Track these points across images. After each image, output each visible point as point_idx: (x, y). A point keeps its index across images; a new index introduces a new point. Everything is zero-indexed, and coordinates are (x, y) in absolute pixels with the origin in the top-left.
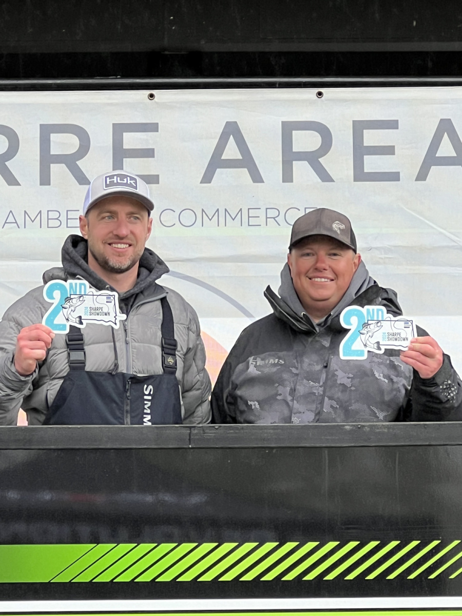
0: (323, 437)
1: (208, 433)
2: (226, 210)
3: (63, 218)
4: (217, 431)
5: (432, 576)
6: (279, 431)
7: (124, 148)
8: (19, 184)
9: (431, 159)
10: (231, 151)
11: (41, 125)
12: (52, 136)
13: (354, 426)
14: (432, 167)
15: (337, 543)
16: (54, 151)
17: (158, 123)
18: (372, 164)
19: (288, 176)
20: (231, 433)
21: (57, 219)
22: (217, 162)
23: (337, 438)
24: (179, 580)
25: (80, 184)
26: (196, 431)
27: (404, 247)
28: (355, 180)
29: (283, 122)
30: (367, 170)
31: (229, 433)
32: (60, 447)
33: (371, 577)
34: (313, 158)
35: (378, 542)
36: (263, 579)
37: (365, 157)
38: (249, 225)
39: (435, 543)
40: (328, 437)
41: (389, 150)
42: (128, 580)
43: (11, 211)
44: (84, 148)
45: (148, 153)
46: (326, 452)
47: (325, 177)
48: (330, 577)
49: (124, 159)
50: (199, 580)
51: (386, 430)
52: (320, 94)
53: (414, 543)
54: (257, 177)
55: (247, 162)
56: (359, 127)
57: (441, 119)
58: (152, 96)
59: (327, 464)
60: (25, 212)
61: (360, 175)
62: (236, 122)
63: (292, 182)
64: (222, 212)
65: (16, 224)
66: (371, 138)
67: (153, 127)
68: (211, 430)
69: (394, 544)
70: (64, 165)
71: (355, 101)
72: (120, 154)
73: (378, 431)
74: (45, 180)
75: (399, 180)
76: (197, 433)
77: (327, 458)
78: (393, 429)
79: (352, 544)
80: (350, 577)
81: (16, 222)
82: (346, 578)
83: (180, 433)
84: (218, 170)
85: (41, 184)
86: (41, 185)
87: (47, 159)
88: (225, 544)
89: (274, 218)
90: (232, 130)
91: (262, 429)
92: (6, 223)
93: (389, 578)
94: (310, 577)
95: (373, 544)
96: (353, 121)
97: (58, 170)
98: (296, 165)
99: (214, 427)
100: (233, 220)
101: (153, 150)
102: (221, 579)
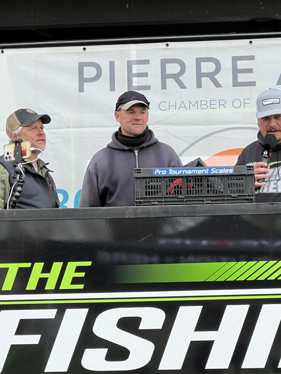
3: (209, 104)
7: (238, 68)
8: (186, 88)
11: (196, 58)
16: (203, 71)
17: (254, 56)
21: (206, 105)
25: (217, 87)
42: (243, 280)
43: (183, 101)
44: (218, 70)
45: (250, 71)
49: (238, 74)
58: (251, 42)
60: (190, 102)
65: (185, 108)
67: (252, 58)
70: (208, 78)
72: (236, 71)
74: (199, 85)
85: (197, 87)
87: (200, 75)
92: (180, 107)
97: (205, 81)
101: (252, 69)
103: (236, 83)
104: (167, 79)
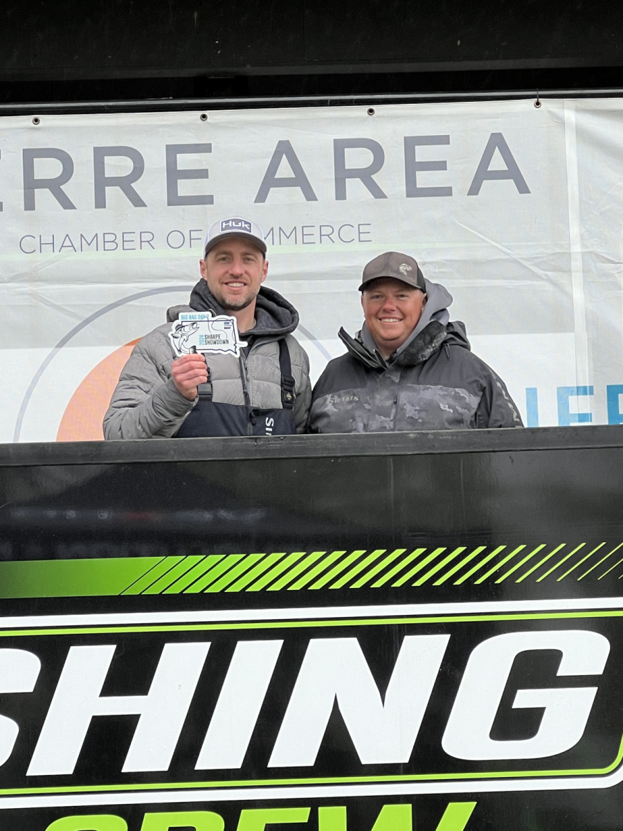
0: (388, 446)
1: (273, 444)
2: (280, 228)
3: (119, 241)
4: (284, 442)
5: (499, 581)
6: (345, 440)
7: (179, 168)
8: (74, 208)
9: (483, 173)
10: (285, 170)
11: (95, 149)
12: (107, 159)
13: (418, 433)
14: (484, 181)
15: (404, 550)
16: (109, 173)
17: (211, 144)
18: (424, 179)
19: (341, 194)
20: (295, 443)
21: (113, 241)
22: (270, 181)
23: (401, 446)
24: (247, 590)
25: (135, 206)
26: (261, 443)
27: (458, 261)
28: (407, 196)
29: (334, 140)
30: (420, 184)
31: (293, 444)
32: (127, 461)
33: (438, 583)
34: (366, 175)
35: (444, 549)
36: (331, 587)
37: (417, 173)
38: (303, 243)
39: (501, 548)
40: (393, 445)
41: (441, 166)
42: (198, 591)
43: (67, 235)
44: (138, 171)
45: (203, 174)
46: (391, 460)
47: (378, 193)
48: (398, 584)
49: (179, 181)
50: (268, 590)
51: (450, 438)
52: (371, 111)
53: (481, 549)
54: (310, 196)
55: (300, 180)
56: (411, 144)
57: (492, 134)
58: (204, 116)
59: (392, 472)
60: (82, 235)
61: (413, 191)
62: (288, 141)
63: (345, 199)
64: (276, 231)
65: (72, 248)
66: (423, 153)
67: (206, 148)
68: (275, 440)
69: (460, 550)
70: (118, 188)
71: (405, 117)
72: (174, 175)
73: (441, 438)
74: (100, 202)
75: (451, 195)
76: (262, 444)
77: (392, 466)
78: (457, 436)
79: (419, 551)
80: (418, 583)
81: (73, 246)
82: (414, 585)
83: (246, 444)
84: (272, 189)
86: (96, 208)
87: (101, 182)
88: (293, 554)
89: (328, 235)
90: (284, 149)
91: (325, 439)
92: (62, 246)
93: (456, 583)
94: (377, 584)
95: (440, 551)
96: (405, 138)
97: (112, 192)
98: (349, 182)
99: (279, 437)
100: (288, 238)
101: (206, 171)
102: (289, 589)
103: (174, 199)
104: (35, 190)
